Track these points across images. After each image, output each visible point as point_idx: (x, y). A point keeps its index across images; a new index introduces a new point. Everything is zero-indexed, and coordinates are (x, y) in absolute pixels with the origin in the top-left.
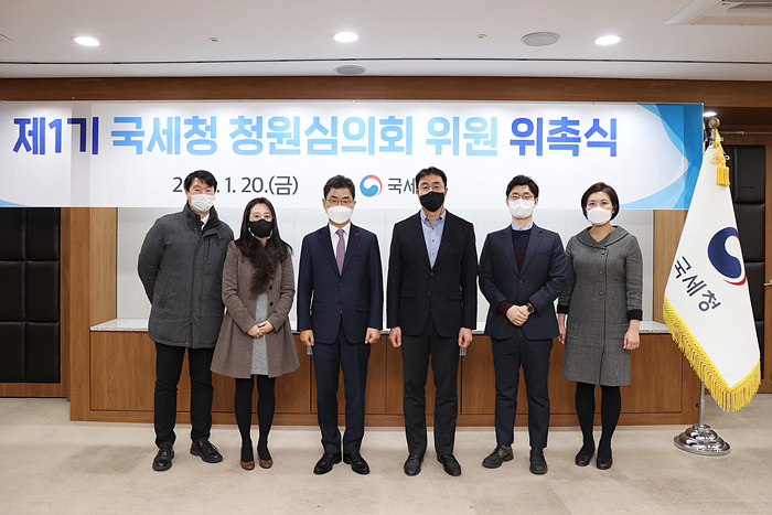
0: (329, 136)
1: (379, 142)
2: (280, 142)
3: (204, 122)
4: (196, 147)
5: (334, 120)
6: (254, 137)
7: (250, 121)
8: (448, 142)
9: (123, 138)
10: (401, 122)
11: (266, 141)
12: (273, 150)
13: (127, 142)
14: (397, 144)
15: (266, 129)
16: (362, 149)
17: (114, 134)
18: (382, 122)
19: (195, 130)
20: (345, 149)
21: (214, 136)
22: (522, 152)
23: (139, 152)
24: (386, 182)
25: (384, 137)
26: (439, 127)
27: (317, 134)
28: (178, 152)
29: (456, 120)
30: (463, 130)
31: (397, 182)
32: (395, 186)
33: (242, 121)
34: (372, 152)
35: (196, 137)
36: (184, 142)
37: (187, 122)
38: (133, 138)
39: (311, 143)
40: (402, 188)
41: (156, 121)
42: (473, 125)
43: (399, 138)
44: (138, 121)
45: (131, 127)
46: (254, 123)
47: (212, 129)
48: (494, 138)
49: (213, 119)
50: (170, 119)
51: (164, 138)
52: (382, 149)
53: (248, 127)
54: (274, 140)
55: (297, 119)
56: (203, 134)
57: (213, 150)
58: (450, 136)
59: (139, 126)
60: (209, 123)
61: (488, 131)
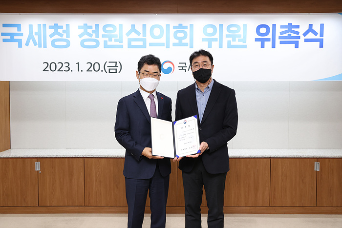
0: (141, 37)
1: (173, 40)
2: (110, 40)
3: (61, 27)
4: (57, 43)
5: (144, 26)
6: (94, 37)
7: (91, 27)
8: (216, 40)
9: (9, 37)
10: (186, 27)
11: (101, 40)
12: (106, 46)
13: (12, 40)
14: (184, 41)
15: (101, 32)
16: (161, 45)
17: (3, 34)
18: (174, 27)
19: (56, 33)
20: (151, 45)
21: (68, 36)
22: (263, 46)
23: (20, 46)
24: (177, 65)
25: (176, 37)
26: (210, 30)
27: (133, 35)
28: (45, 46)
29: (221, 26)
30: (225, 32)
31: (184, 65)
32: (182, 67)
33: (86, 27)
34: (168, 47)
35: (56, 37)
36: (49, 40)
37: (51, 27)
38: (16, 37)
39: (130, 40)
40: (187, 69)
41: (31, 26)
42: (232, 29)
43: (185, 38)
44: (18, 26)
45: (14, 30)
46: (94, 28)
47: (67, 32)
48: (245, 37)
49: (68, 26)
50: (39, 25)
51: (36, 38)
52: (174, 45)
53: (90, 31)
54: (107, 39)
55: (121, 26)
56: (61, 35)
57: (68, 46)
58: (217, 36)
59: (19, 29)
60: (65, 28)
61: (241, 33)
